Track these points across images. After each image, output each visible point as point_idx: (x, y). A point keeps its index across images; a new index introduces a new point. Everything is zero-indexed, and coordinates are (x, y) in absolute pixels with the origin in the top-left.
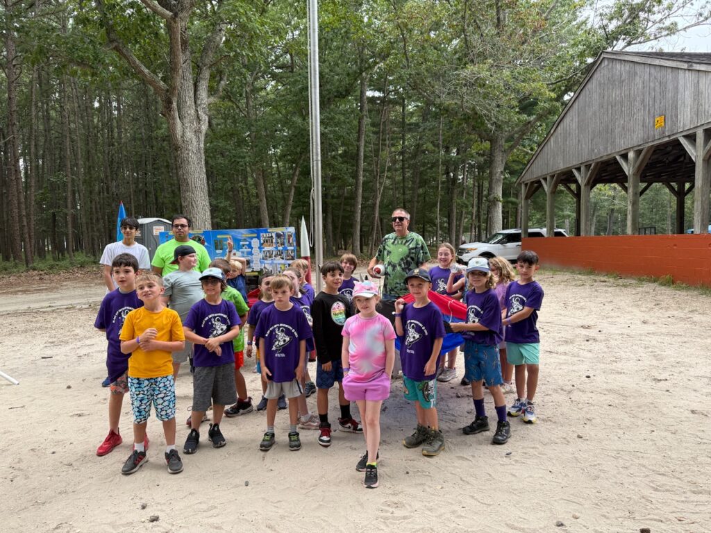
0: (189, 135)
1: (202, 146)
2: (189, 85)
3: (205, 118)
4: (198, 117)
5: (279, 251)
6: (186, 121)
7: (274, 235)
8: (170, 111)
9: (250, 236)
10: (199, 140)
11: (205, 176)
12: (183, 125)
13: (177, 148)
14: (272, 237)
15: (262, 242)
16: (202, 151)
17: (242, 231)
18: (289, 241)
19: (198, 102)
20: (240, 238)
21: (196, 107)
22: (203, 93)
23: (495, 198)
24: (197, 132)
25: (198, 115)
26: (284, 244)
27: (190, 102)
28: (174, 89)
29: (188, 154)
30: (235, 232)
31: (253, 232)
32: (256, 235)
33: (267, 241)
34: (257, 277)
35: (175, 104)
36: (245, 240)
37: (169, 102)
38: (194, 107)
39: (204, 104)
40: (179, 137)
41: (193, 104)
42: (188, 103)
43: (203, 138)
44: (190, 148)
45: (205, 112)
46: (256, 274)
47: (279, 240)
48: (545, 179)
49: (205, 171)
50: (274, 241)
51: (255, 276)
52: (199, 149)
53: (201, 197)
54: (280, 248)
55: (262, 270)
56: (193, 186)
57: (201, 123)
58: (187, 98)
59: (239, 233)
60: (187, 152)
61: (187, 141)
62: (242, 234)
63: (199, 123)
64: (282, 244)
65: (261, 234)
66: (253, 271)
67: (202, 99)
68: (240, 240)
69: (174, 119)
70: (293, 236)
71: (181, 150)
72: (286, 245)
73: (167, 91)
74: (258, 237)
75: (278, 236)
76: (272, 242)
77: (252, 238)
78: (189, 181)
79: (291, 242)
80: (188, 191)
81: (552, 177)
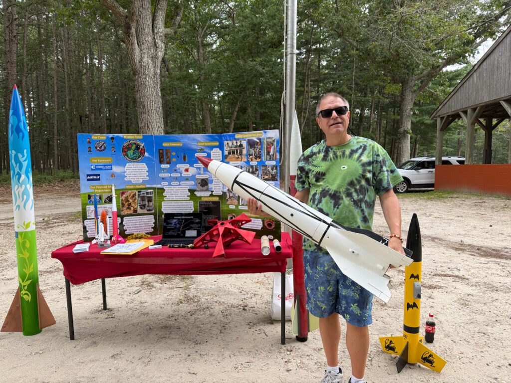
0: (147, 60)
1: (158, 71)
2: (147, 13)
3: (161, 45)
4: (155, 44)
5: (252, 167)
6: (143, 47)
7: (244, 144)
8: (129, 36)
9: (208, 144)
10: (155, 67)
11: (161, 100)
12: (141, 50)
13: (135, 72)
14: (241, 146)
15: (226, 153)
16: (158, 77)
17: (199, 137)
18: (268, 153)
19: (156, 31)
20: (194, 147)
21: (154, 35)
22: (160, 23)
23: (405, 131)
24: (154, 58)
25: (155, 42)
26: (260, 157)
27: (148, 29)
28: (133, 15)
29: (145, 78)
30: (189, 139)
31: (213, 139)
32: (217, 144)
33: (233, 153)
34: (217, 204)
35: (133, 30)
36: (202, 151)
37: (128, 27)
38: (152, 35)
39: (161, 32)
40: (137, 61)
41: (151, 31)
42: (146, 30)
43: (159, 65)
44: (147, 73)
45: (161, 40)
46: (217, 199)
47: (252, 151)
48: (465, 112)
49: (160, 95)
50: (244, 152)
51: (214, 203)
52: (155, 74)
53: (156, 119)
54: (254, 163)
55: (224, 193)
56: (149, 109)
57: (158, 50)
58: (146, 26)
59: (194, 140)
60: (144, 76)
61: (144, 66)
62: (198, 141)
63: (156, 50)
64: (256, 157)
65: (226, 142)
66: (211, 195)
67: (159, 28)
68: (195, 151)
69: (132, 44)
70: (275, 143)
71: (139, 74)
72: (263, 158)
73: (127, 17)
74: (221, 147)
75: (251, 144)
76: (241, 154)
77: (212, 148)
78: (146, 104)
79: (272, 153)
80: (145, 113)
81: (474, 110)
